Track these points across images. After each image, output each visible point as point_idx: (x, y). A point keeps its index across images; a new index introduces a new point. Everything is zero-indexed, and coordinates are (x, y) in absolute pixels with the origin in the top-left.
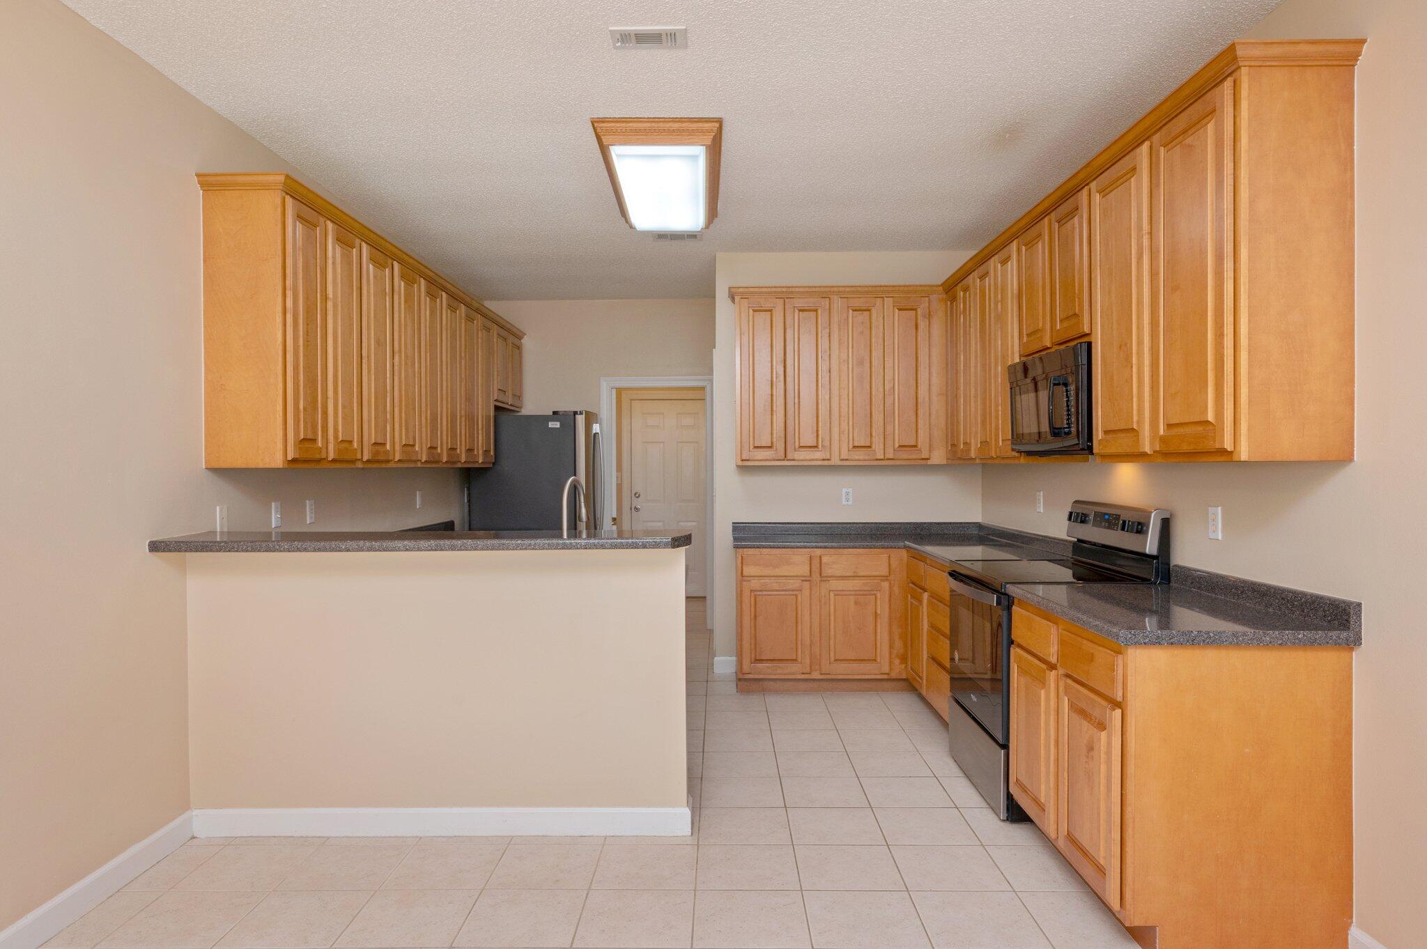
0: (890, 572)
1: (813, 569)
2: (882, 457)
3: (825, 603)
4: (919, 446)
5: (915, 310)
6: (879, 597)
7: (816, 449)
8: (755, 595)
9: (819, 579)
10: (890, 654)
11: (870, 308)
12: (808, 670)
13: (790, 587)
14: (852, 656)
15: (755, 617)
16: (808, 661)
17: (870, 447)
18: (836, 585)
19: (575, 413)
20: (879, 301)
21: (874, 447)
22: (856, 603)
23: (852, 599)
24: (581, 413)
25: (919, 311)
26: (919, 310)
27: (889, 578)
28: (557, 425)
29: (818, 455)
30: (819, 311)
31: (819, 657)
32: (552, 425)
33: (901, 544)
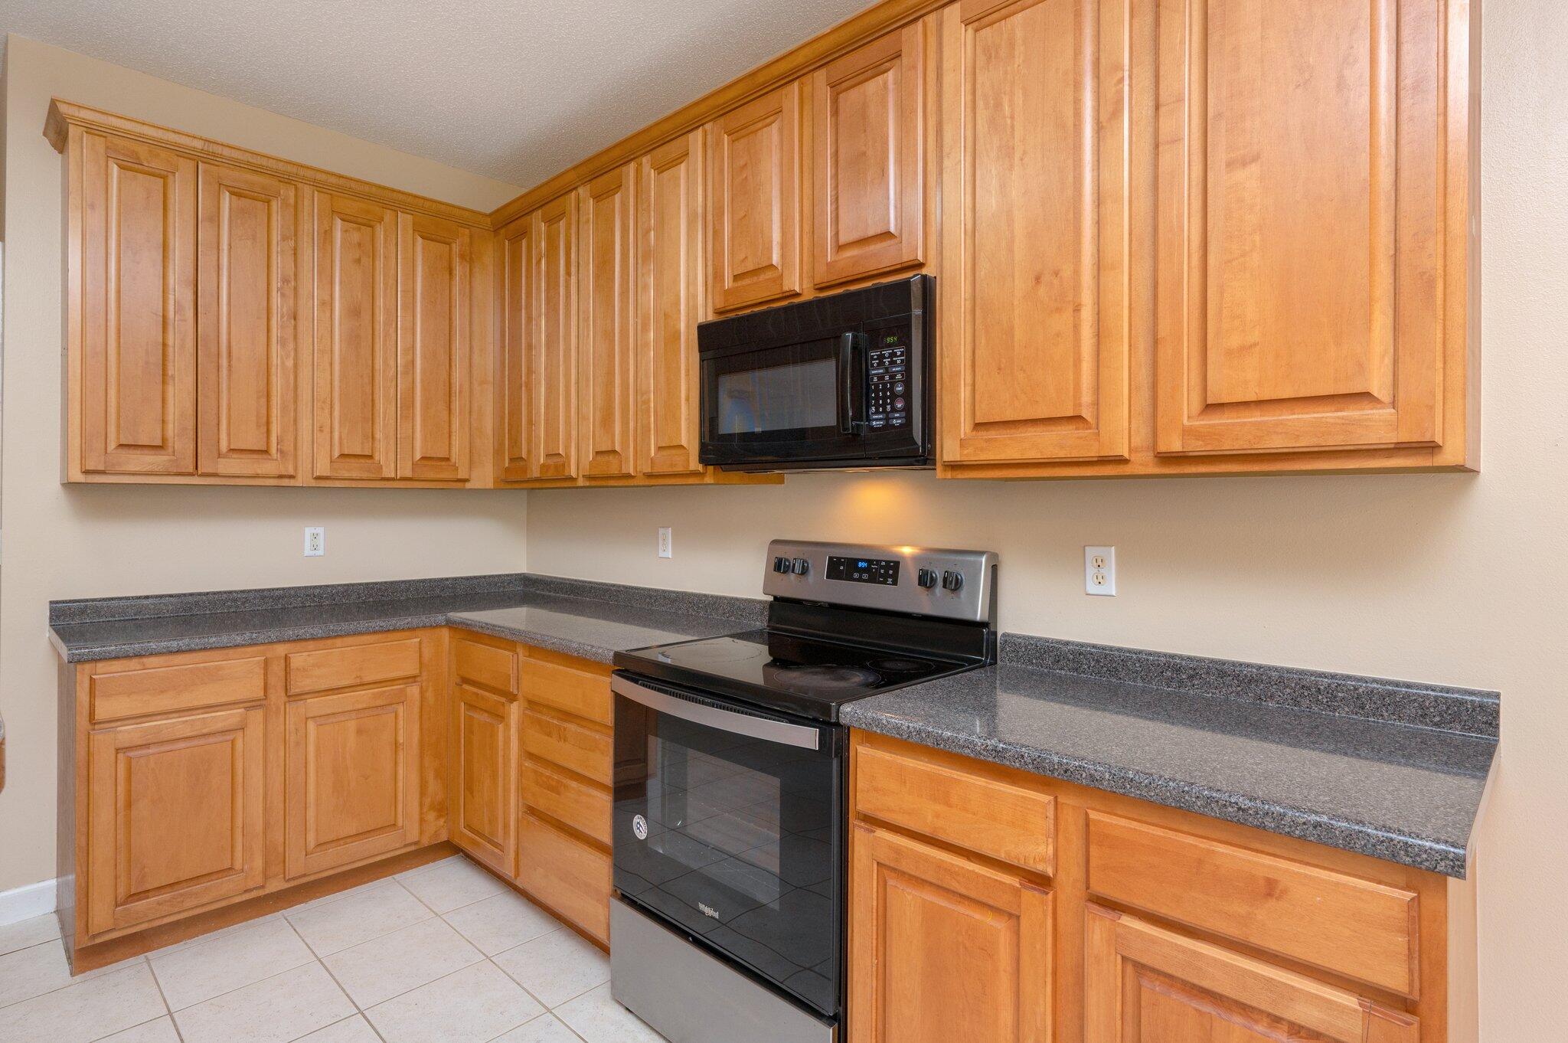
0: (421, 668)
1: (272, 680)
2: (393, 475)
3: (297, 744)
4: (453, 460)
5: (449, 244)
6: (401, 714)
7: (265, 456)
8: (130, 759)
9: (284, 699)
10: (421, 805)
11: (372, 223)
12: (259, 881)
13: (219, 726)
14: (351, 828)
15: (129, 805)
16: (259, 863)
17: (371, 457)
18: (315, 705)
20: (388, 216)
21: (377, 458)
22: (359, 732)
23: (352, 725)
25: (456, 248)
26: (454, 245)
27: (418, 679)
29: (268, 467)
30: (274, 205)
31: (281, 849)
33: (441, 618)
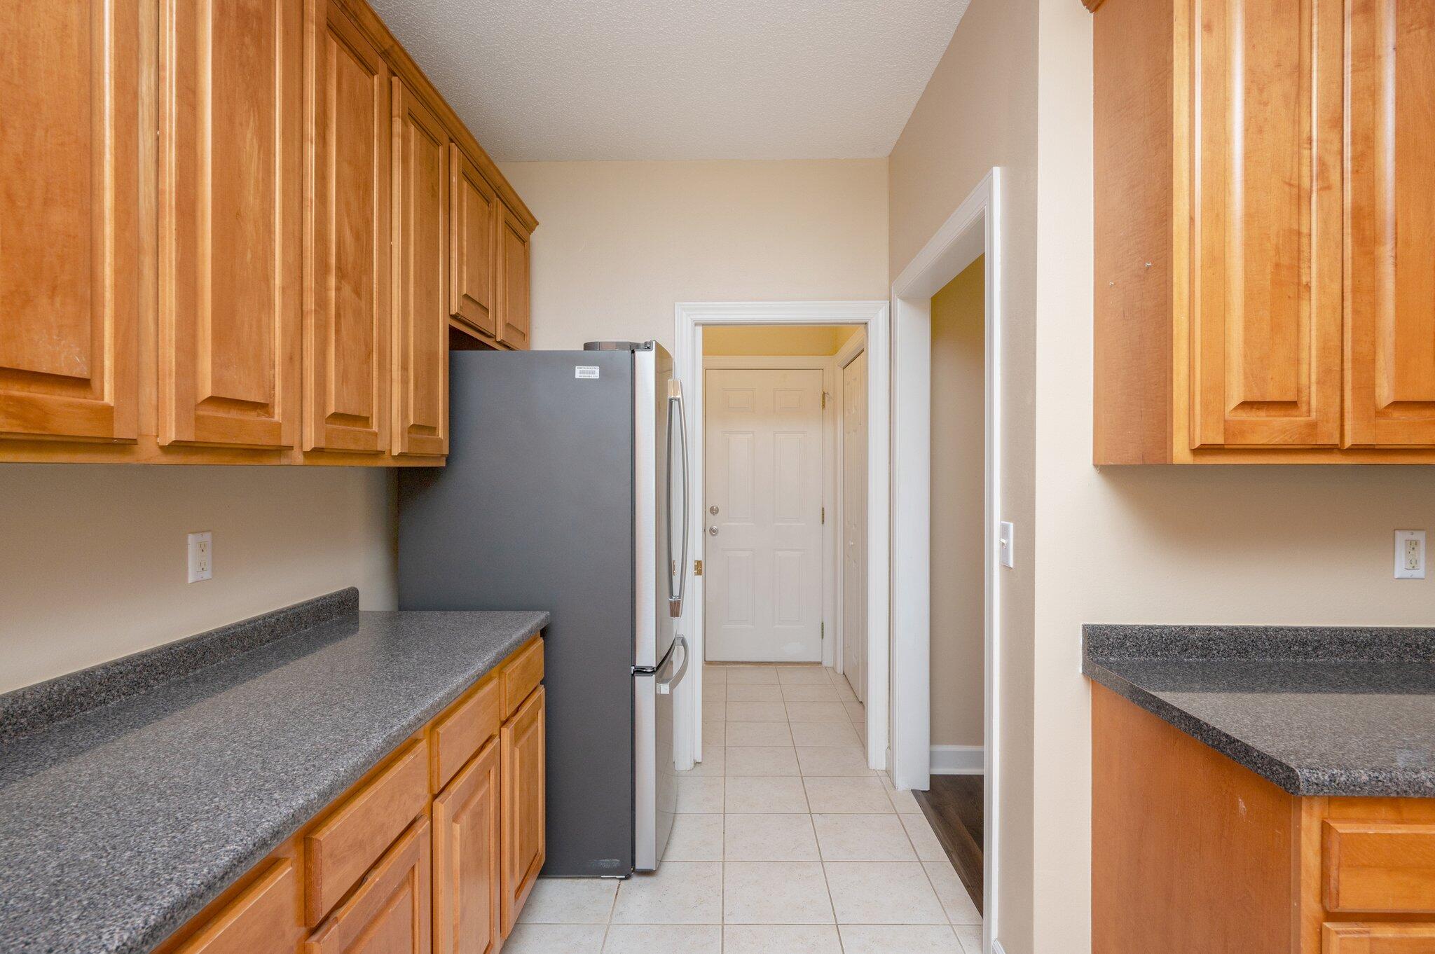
19: (633, 348)
24: (647, 347)
28: (594, 373)
32: (581, 373)
